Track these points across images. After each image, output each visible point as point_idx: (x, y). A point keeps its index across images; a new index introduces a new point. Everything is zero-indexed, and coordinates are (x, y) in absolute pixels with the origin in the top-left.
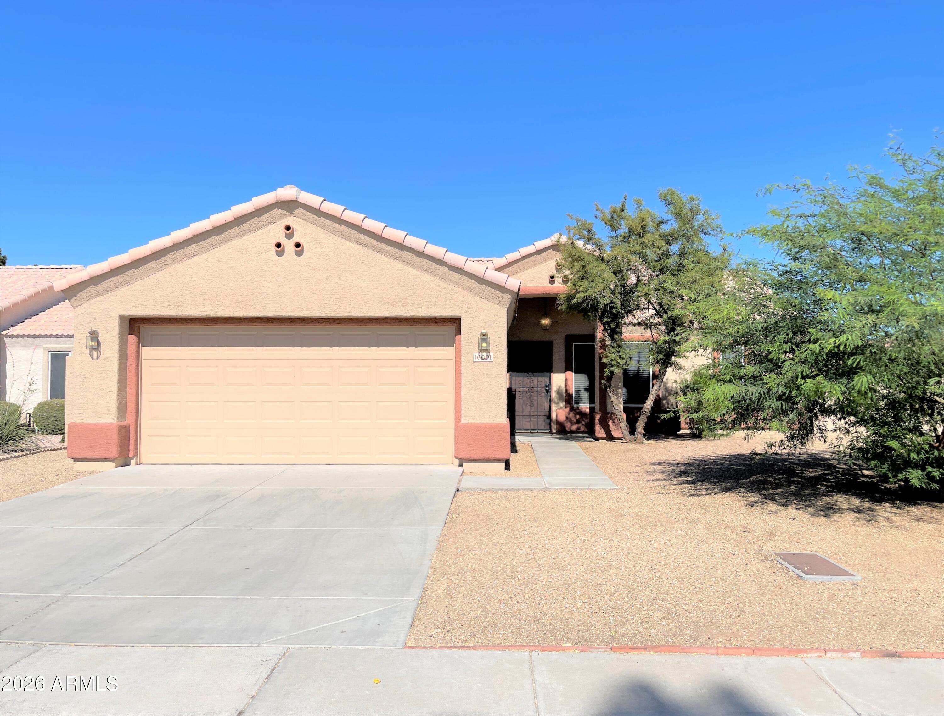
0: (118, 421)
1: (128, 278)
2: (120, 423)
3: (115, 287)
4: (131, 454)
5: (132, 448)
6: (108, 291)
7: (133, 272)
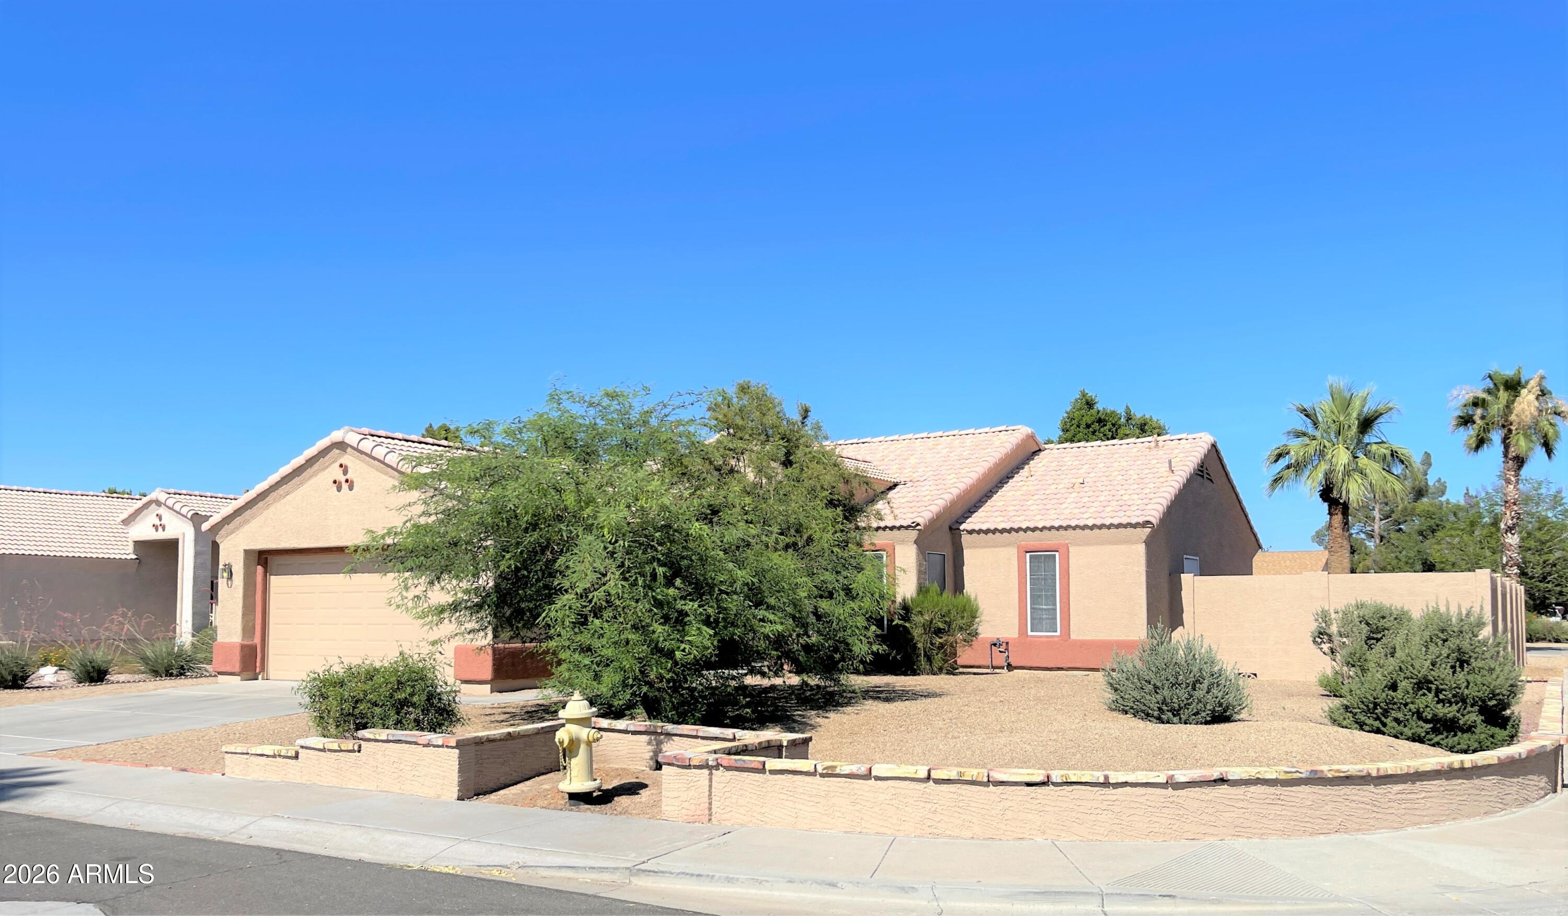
0: (242, 640)
1: (248, 518)
2: (245, 643)
3: (241, 526)
4: (258, 671)
5: (258, 664)
6: (237, 528)
7: (249, 512)
